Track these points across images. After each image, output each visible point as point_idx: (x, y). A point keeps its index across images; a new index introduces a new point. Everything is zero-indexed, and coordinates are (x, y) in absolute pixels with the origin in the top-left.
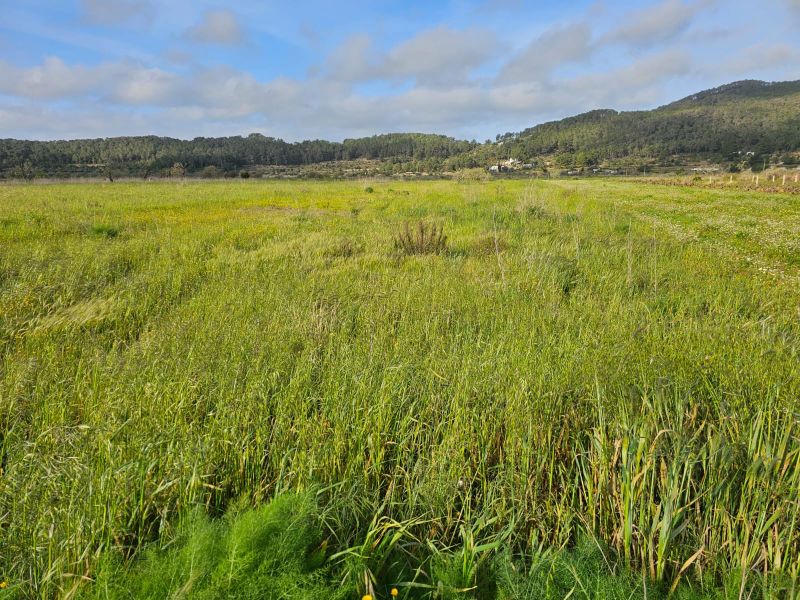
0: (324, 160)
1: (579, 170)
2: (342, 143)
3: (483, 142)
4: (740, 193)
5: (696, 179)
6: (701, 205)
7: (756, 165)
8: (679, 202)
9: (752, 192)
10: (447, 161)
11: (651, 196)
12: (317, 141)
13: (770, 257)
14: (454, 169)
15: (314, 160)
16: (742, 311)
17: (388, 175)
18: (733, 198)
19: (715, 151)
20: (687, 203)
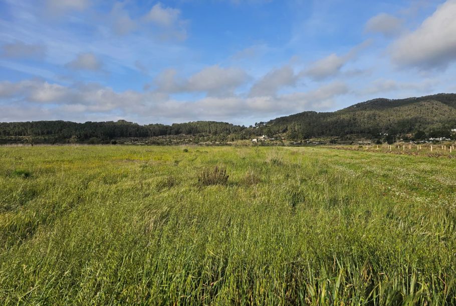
0: (160, 135)
1: (299, 142)
2: (171, 125)
3: (248, 127)
4: (382, 154)
5: (360, 147)
6: (363, 160)
7: (390, 140)
8: (352, 158)
9: (389, 154)
10: (229, 136)
11: (337, 155)
12: (157, 124)
13: (401, 187)
14: (233, 140)
15: (155, 134)
16: (388, 215)
17: (197, 143)
18: (379, 156)
19: (368, 133)
20: (356, 159)
